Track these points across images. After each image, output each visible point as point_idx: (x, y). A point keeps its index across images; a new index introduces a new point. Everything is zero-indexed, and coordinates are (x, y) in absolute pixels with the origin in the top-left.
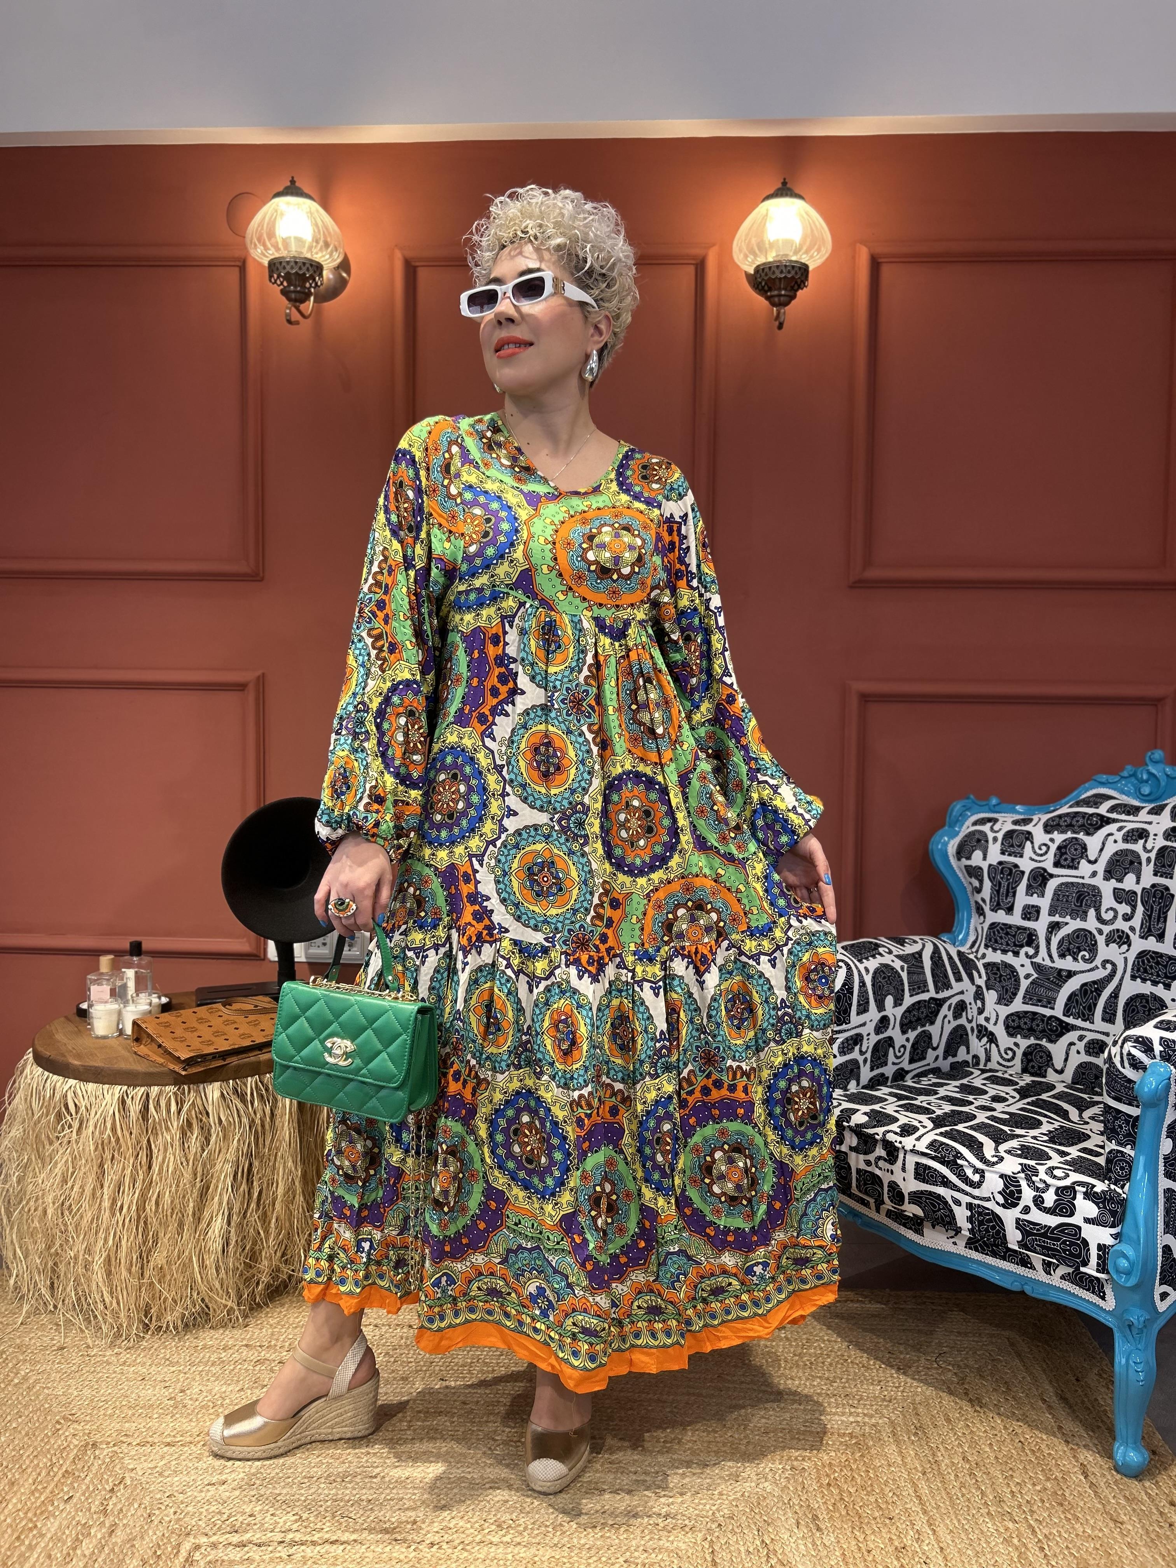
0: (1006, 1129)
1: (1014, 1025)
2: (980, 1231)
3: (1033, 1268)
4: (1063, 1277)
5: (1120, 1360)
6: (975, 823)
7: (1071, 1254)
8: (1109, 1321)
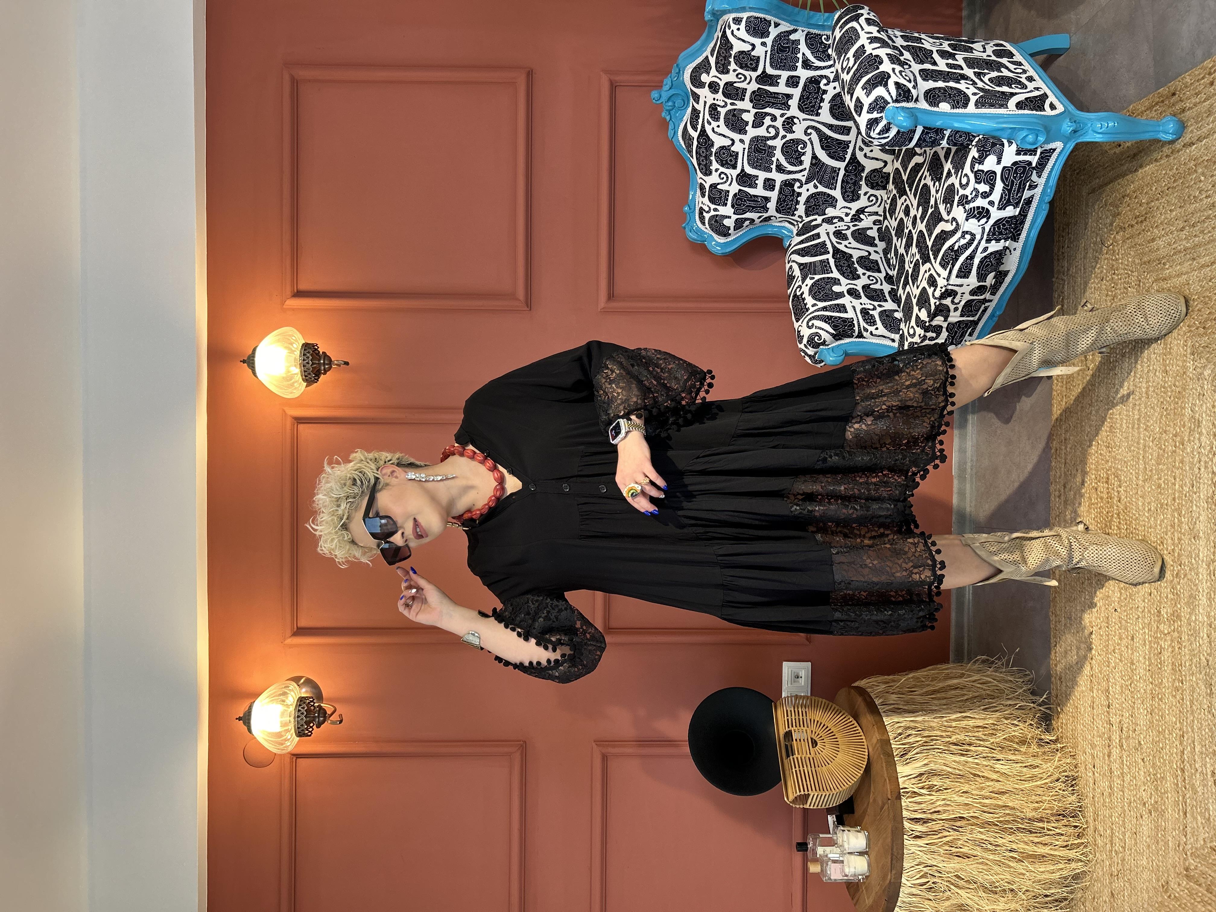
0: (930, 211)
1: (851, 195)
2: (1006, 234)
3: (1032, 197)
4: (1039, 177)
5: (1098, 138)
6: (704, 224)
7: (1023, 173)
8: (1071, 146)
